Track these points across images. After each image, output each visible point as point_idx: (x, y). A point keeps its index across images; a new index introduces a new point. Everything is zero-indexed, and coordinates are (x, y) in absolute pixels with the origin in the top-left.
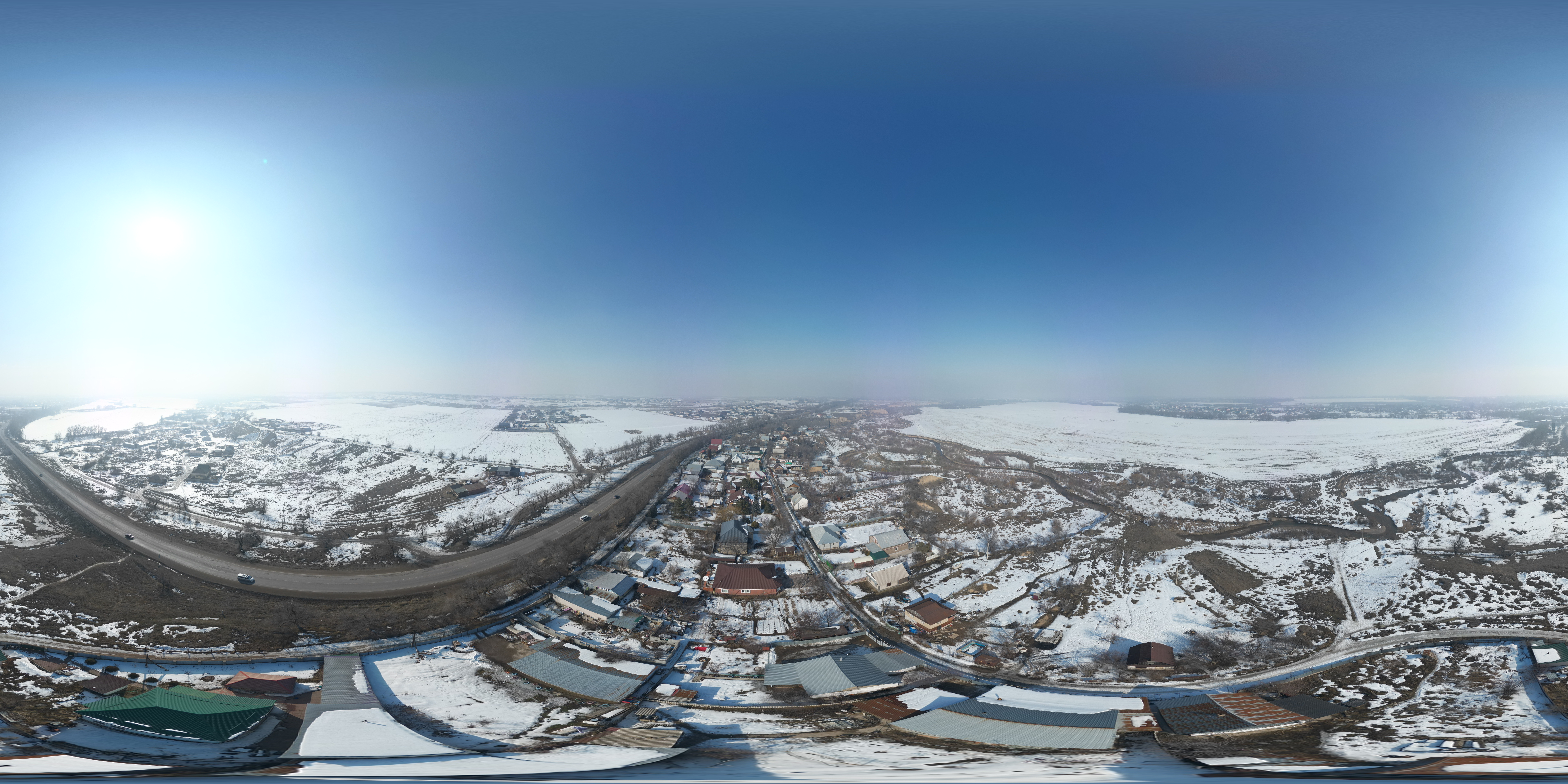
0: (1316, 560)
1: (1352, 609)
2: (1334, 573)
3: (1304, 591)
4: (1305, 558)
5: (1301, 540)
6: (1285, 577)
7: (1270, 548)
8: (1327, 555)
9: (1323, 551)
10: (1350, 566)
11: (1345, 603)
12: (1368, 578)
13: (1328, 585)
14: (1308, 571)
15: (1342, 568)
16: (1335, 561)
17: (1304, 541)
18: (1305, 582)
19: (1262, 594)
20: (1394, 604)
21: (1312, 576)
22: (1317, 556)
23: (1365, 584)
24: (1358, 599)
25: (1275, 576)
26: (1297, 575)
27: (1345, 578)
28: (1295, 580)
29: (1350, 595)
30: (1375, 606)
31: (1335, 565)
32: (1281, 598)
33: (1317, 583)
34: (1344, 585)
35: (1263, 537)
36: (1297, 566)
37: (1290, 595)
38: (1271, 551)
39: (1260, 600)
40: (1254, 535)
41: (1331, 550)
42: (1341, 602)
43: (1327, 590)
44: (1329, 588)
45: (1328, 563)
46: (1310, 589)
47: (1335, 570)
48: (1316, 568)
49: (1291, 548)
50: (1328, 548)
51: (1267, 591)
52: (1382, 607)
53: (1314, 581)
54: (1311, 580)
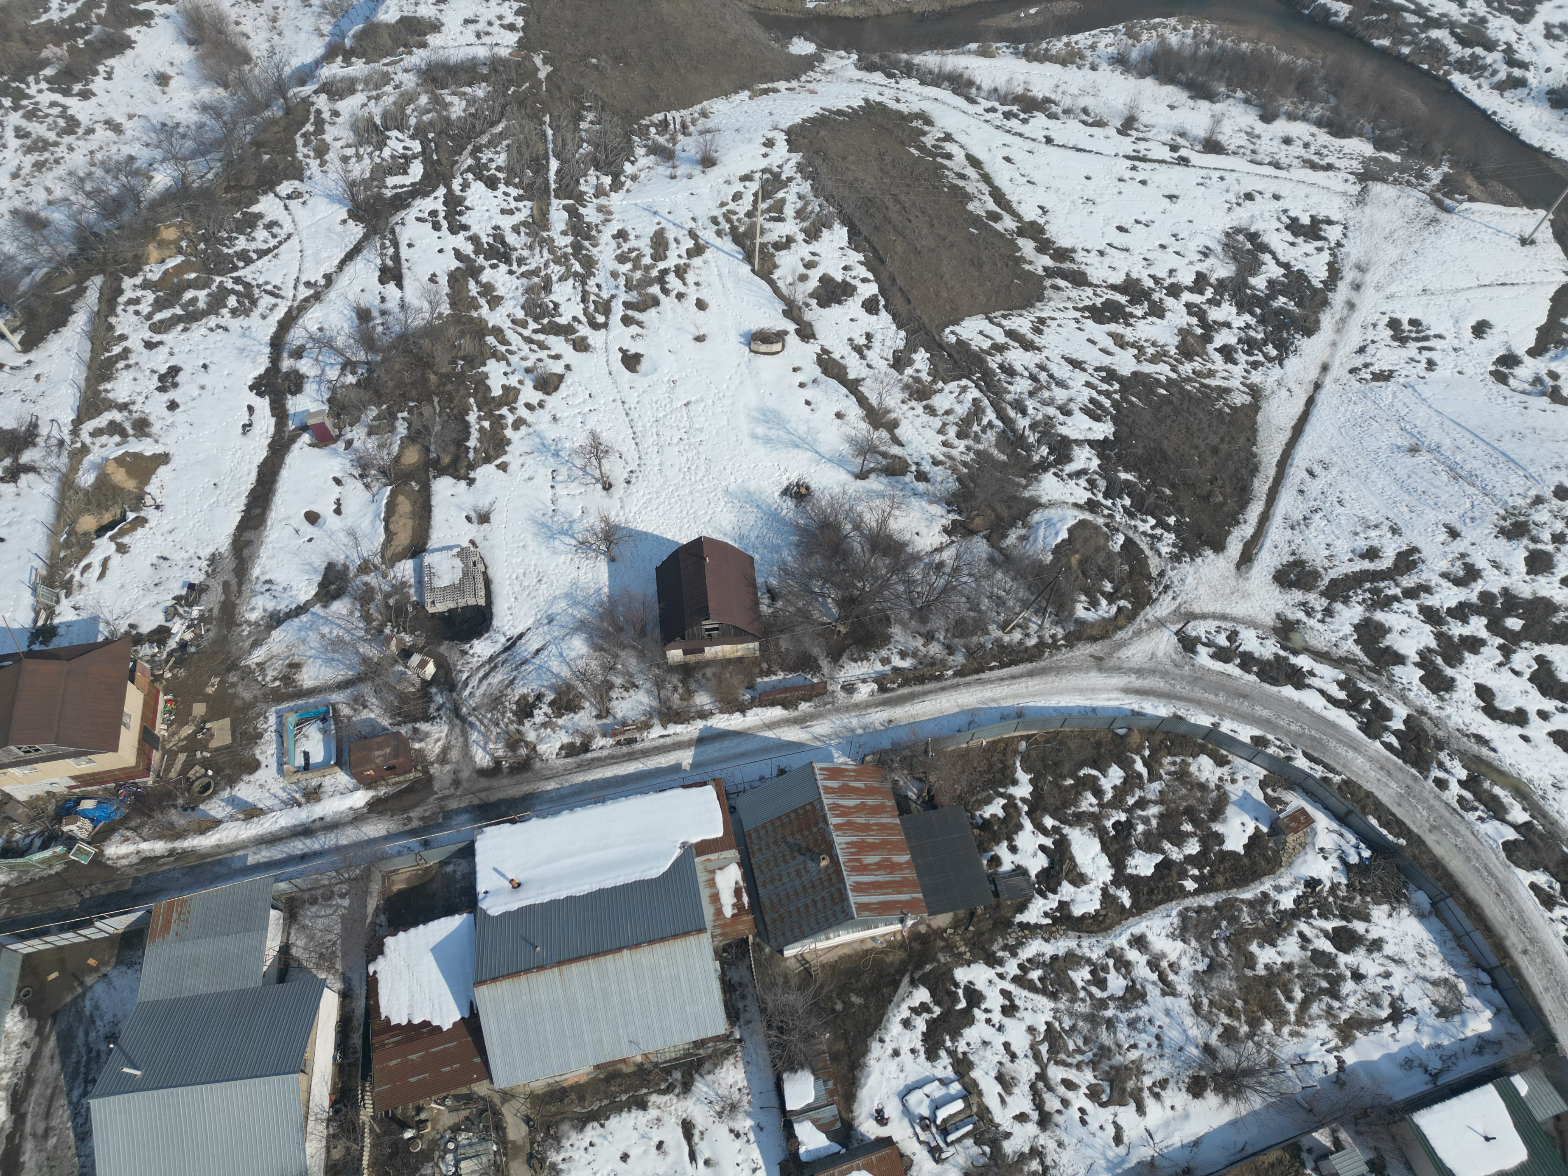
1: (1265, 518)
2: (1309, 331)
3: (1162, 371)
4: (1242, 216)
5: (1267, 118)
6: (1129, 286)
7: (1128, 125)
8: (1333, 233)
9: (1331, 208)
10: (1394, 324)
11: (1261, 486)
12: (1421, 416)
13: (1256, 377)
14: (1221, 286)
15: (1357, 319)
16: (1349, 275)
17: (1282, 127)
18: (1184, 333)
19: (1028, 346)
20: (1408, 581)
21: (1226, 312)
22: (1294, 227)
23: (1394, 435)
24: (1314, 487)
25: (1097, 272)
26: (1174, 291)
27: (1338, 370)
28: (1157, 310)
29: (1302, 456)
30: (1343, 547)
31: (1340, 295)
32: (1078, 379)
33: (1227, 352)
34: (1310, 402)
36: (1193, 247)
37: (1111, 375)
38: (1126, 145)
39: (1010, 371)
41: (1367, 214)
42: (1254, 470)
43: (1240, 399)
44: (1255, 391)
45: (1319, 274)
46: (1187, 368)
47: (1327, 320)
48: (1259, 282)
50: (1361, 200)
51: (1046, 338)
52: (1366, 565)
53: (1222, 338)
54: (1209, 328)
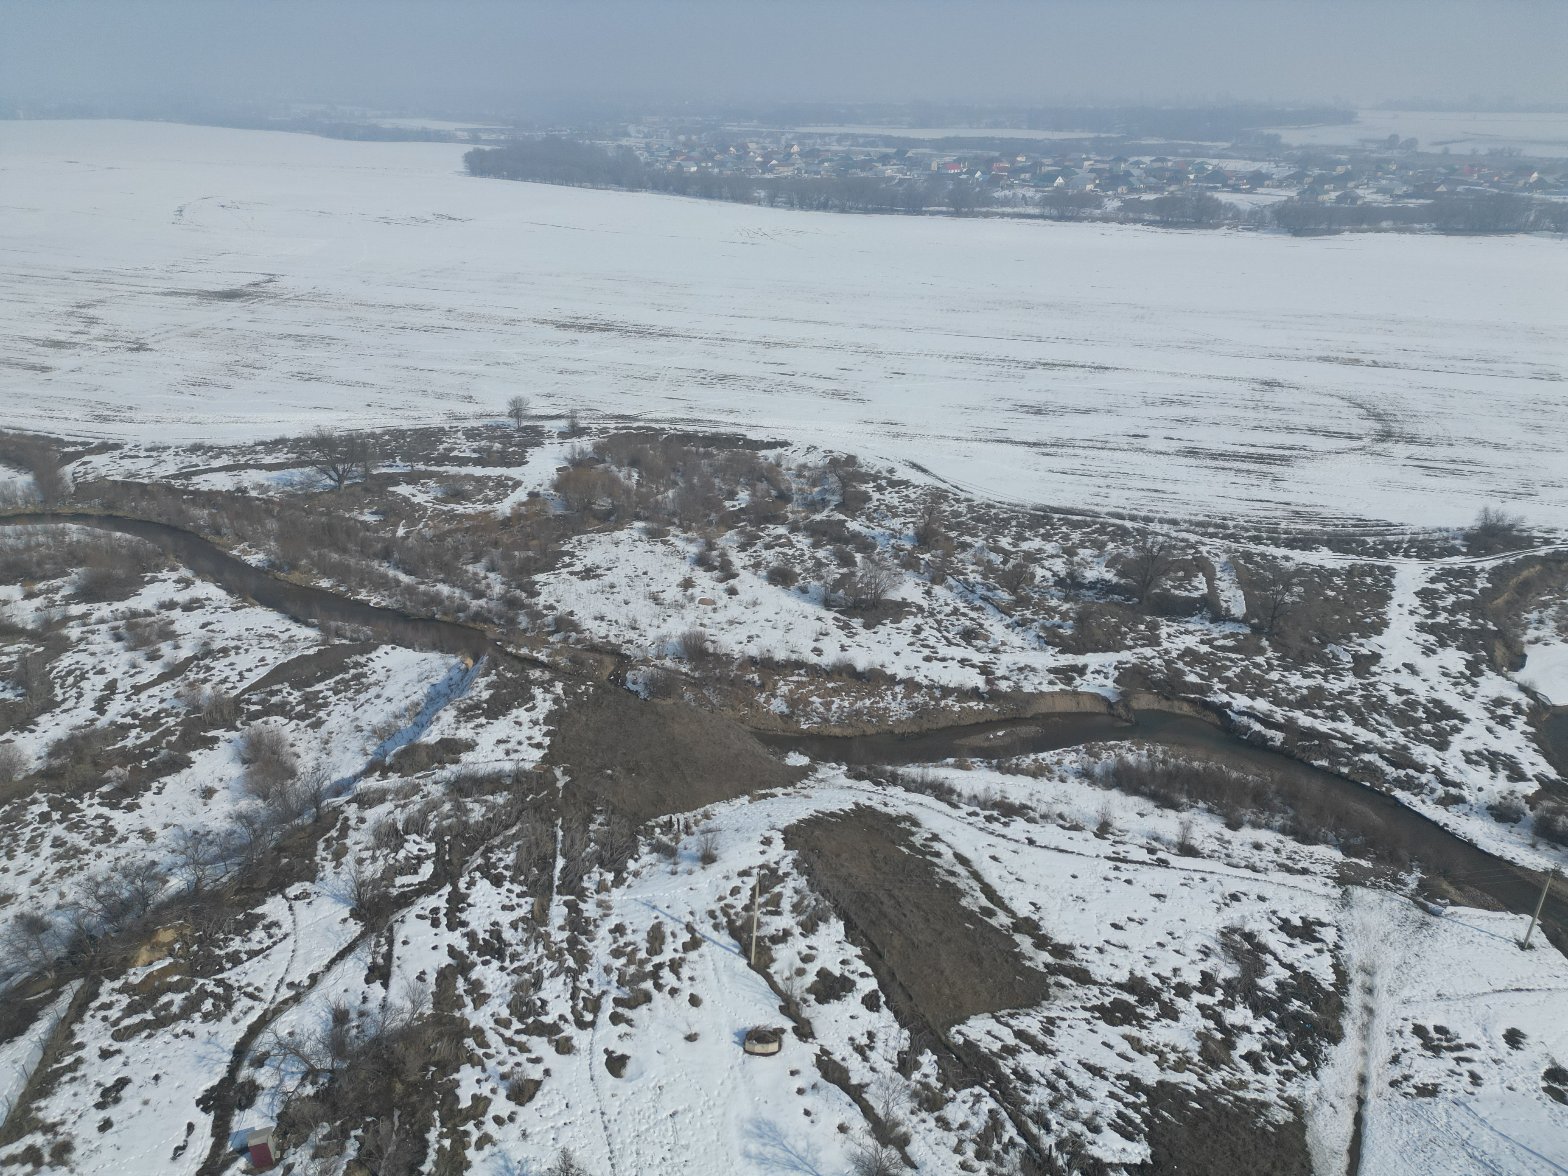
0: (1275, 941)
2: (1336, 1037)
3: (1189, 1080)
4: (1233, 915)
5: (1234, 825)
6: (1135, 985)
7: (1103, 829)
8: (1329, 935)
9: (1319, 910)
10: (1419, 1031)
12: (1486, 1141)
13: (1292, 1090)
14: (1229, 986)
15: (1380, 1025)
16: (1358, 979)
17: (1247, 834)
18: (1203, 1037)
19: (1041, 1049)
21: (1240, 1015)
22: (1286, 926)
25: (1100, 969)
26: (1183, 991)
27: (1377, 1084)
28: (1170, 1013)
31: (1355, 999)
32: (1100, 1089)
33: (1254, 1060)
34: (1359, 1120)
35: (1086, 775)
36: (1191, 946)
37: (1135, 1085)
38: (1105, 847)
39: (1025, 1078)
40: (1048, 757)
41: (1356, 917)
43: (1282, 1116)
44: (1294, 1105)
45: (1326, 977)
46: (1216, 1078)
47: (1350, 1026)
48: (1267, 983)
49: (1187, 850)
50: (1345, 902)
51: (1059, 1041)
53: (1245, 1044)
54: (1231, 1033)
